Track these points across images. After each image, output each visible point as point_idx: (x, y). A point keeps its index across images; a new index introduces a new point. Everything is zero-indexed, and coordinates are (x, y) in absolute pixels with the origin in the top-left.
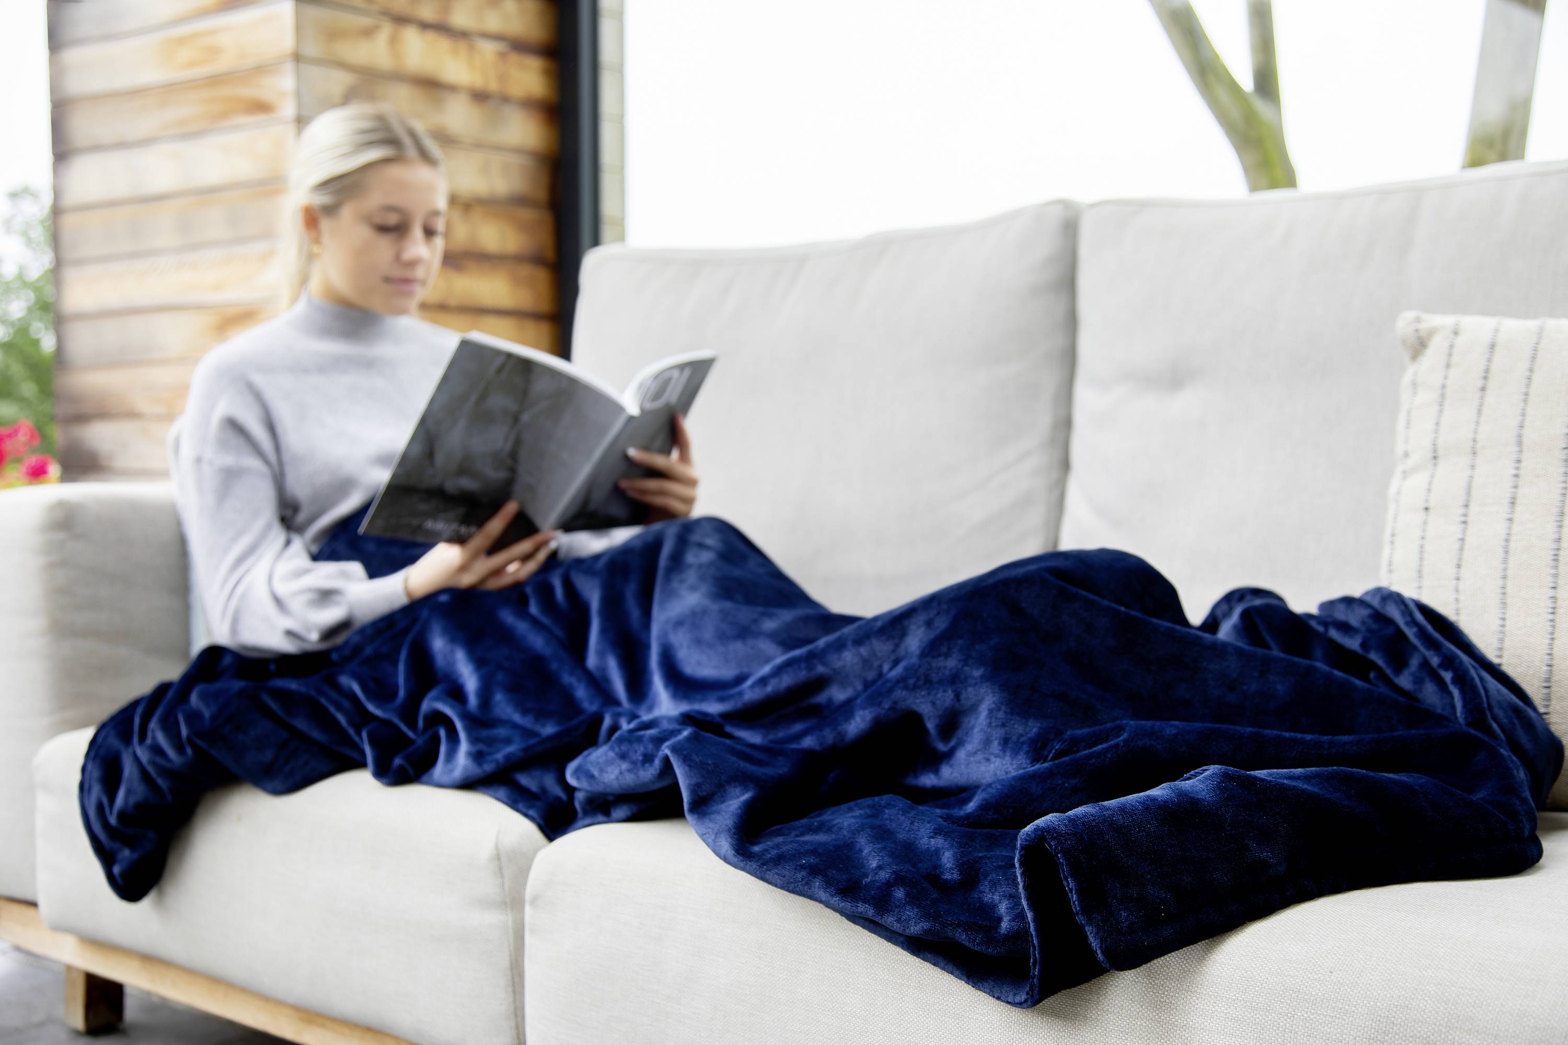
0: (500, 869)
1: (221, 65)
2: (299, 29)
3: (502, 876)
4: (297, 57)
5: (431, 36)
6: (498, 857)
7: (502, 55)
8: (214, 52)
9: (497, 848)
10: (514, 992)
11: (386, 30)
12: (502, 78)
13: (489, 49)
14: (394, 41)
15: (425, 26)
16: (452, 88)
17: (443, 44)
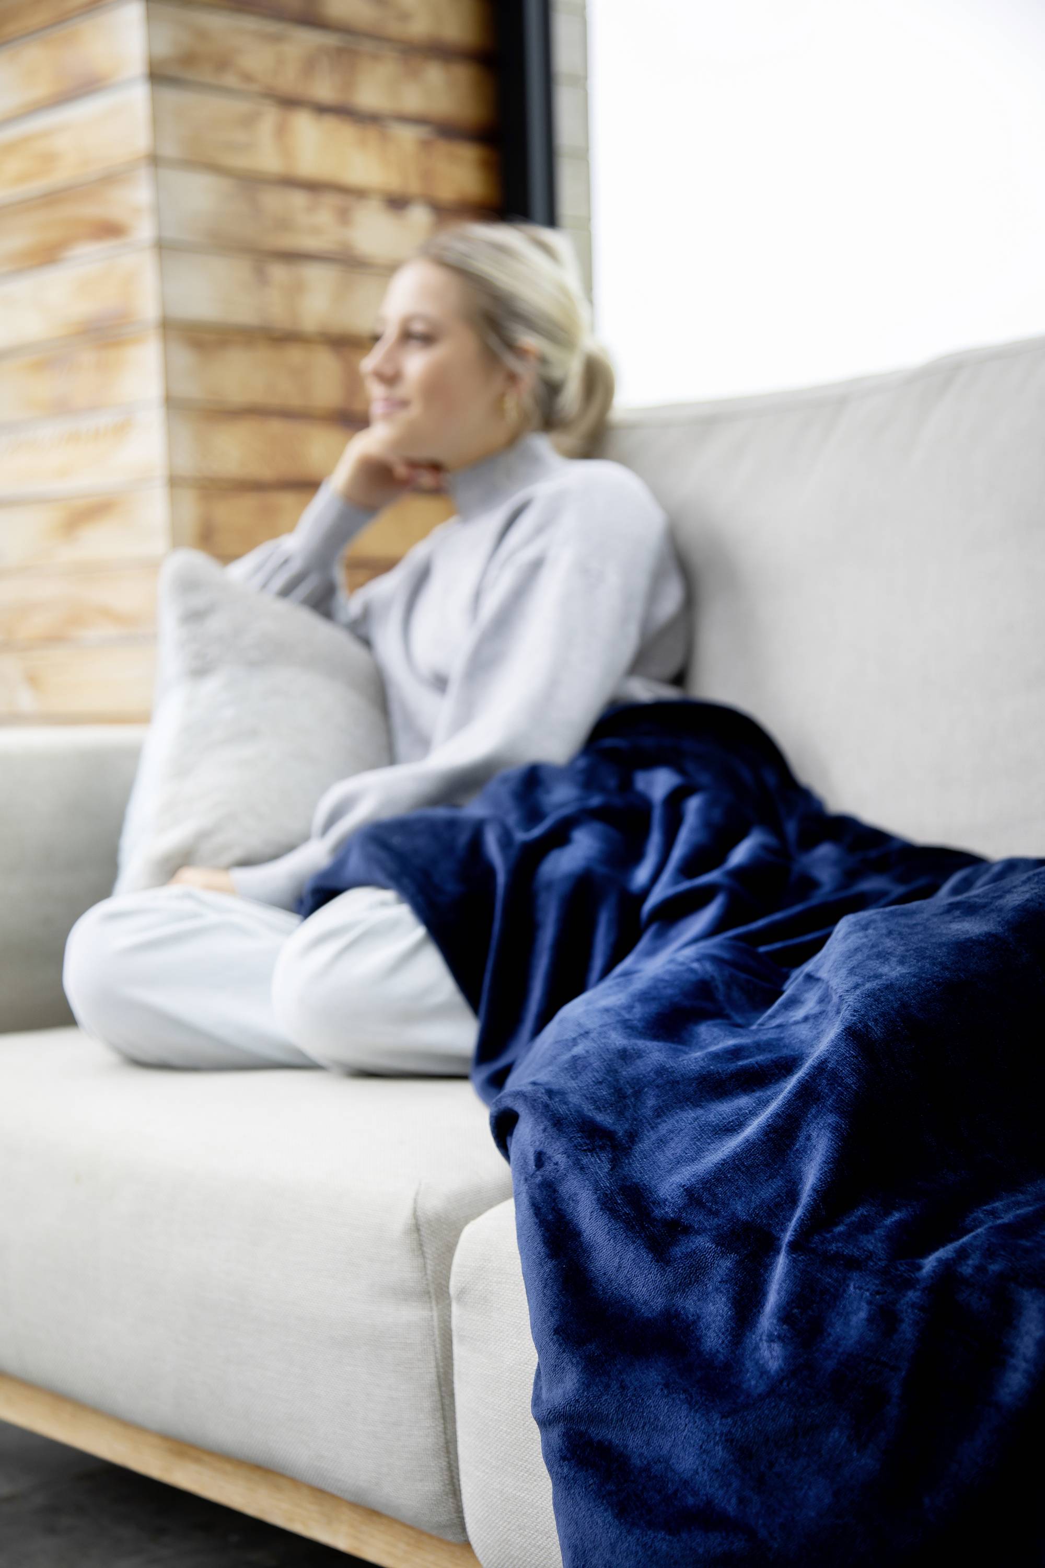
0: (421, 1245)
1: (60, 176)
2: (156, 121)
3: (423, 1254)
4: (154, 160)
5: (330, 123)
6: (417, 1228)
7: (425, 145)
8: (49, 159)
9: (415, 1215)
10: (444, 1418)
11: (270, 116)
12: (427, 176)
13: (407, 136)
14: (281, 131)
15: (321, 109)
16: (358, 193)
17: (346, 132)
